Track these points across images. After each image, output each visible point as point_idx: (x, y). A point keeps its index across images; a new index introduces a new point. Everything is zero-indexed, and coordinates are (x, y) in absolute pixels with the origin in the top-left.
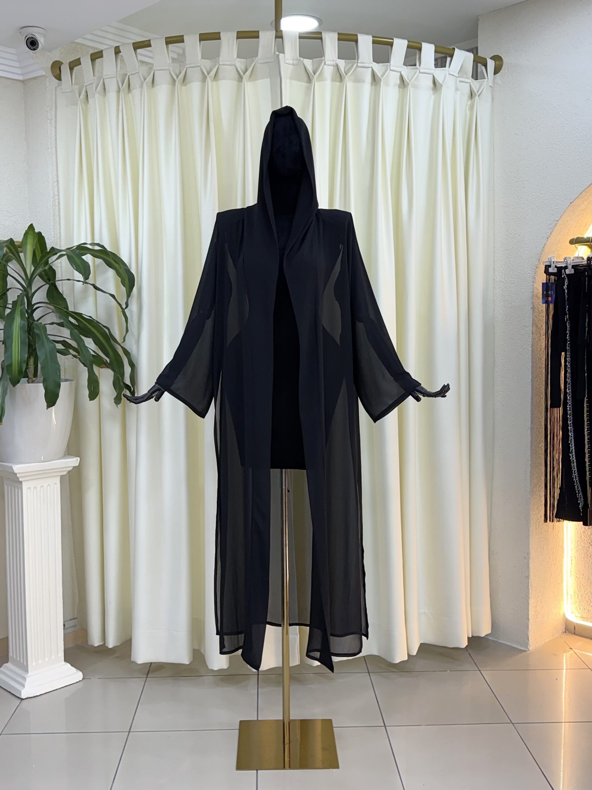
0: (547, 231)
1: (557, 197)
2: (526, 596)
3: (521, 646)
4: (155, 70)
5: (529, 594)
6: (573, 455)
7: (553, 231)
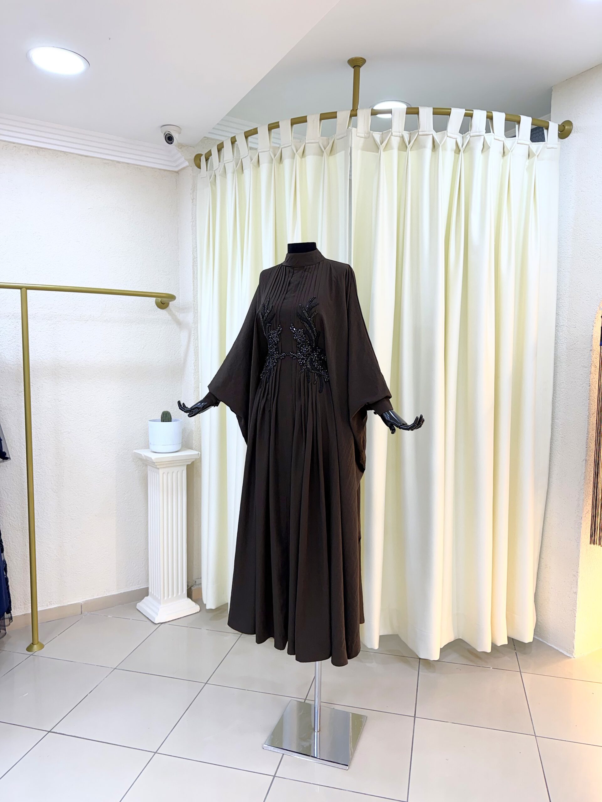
3: (567, 652)
4: (259, 153)
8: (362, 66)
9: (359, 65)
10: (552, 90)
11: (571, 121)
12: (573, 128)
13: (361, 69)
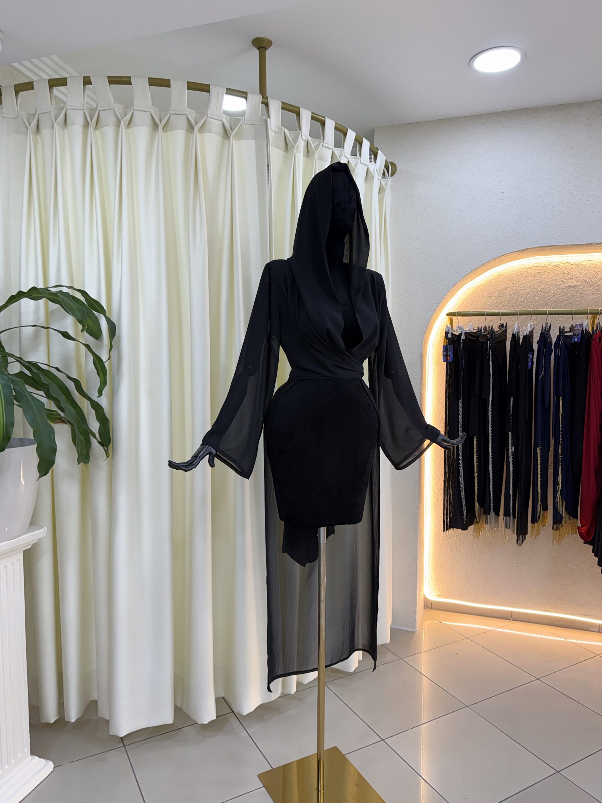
0: (435, 305)
1: (442, 279)
2: (415, 589)
3: (410, 628)
4: (134, 110)
5: (417, 587)
6: (461, 478)
7: (438, 305)
8: (269, 48)
9: (265, 46)
10: (374, 131)
11: (395, 163)
12: (397, 170)
13: (267, 51)
